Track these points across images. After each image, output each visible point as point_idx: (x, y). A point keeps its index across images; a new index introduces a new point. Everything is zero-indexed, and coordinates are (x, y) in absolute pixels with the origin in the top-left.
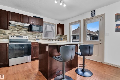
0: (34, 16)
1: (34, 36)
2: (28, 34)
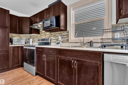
0: (49, 6)
1: (57, 38)
2: (51, 36)
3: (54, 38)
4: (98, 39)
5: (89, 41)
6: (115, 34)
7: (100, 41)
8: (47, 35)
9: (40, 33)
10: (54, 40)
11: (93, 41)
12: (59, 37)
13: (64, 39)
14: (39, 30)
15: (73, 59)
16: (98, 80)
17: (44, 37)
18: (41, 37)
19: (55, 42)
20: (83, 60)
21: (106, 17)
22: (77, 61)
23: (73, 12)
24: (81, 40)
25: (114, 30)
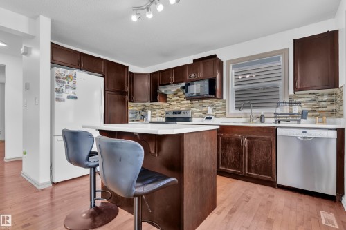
0: (194, 60)
1: (205, 109)
2: (192, 106)
3: (198, 110)
4: (271, 113)
5: (260, 115)
6: (293, 107)
7: (273, 115)
8: (184, 104)
9: (168, 99)
10: (197, 112)
11: (265, 115)
12: (209, 108)
13: (217, 112)
14: (166, 95)
15: (242, 137)
16: (271, 156)
17: (176, 108)
18: (171, 107)
19: (201, 117)
20: (255, 136)
21: (281, 83)
22: (248, 138)
23: (233, 71)
24: (246, 114)
25: (291, 104)
